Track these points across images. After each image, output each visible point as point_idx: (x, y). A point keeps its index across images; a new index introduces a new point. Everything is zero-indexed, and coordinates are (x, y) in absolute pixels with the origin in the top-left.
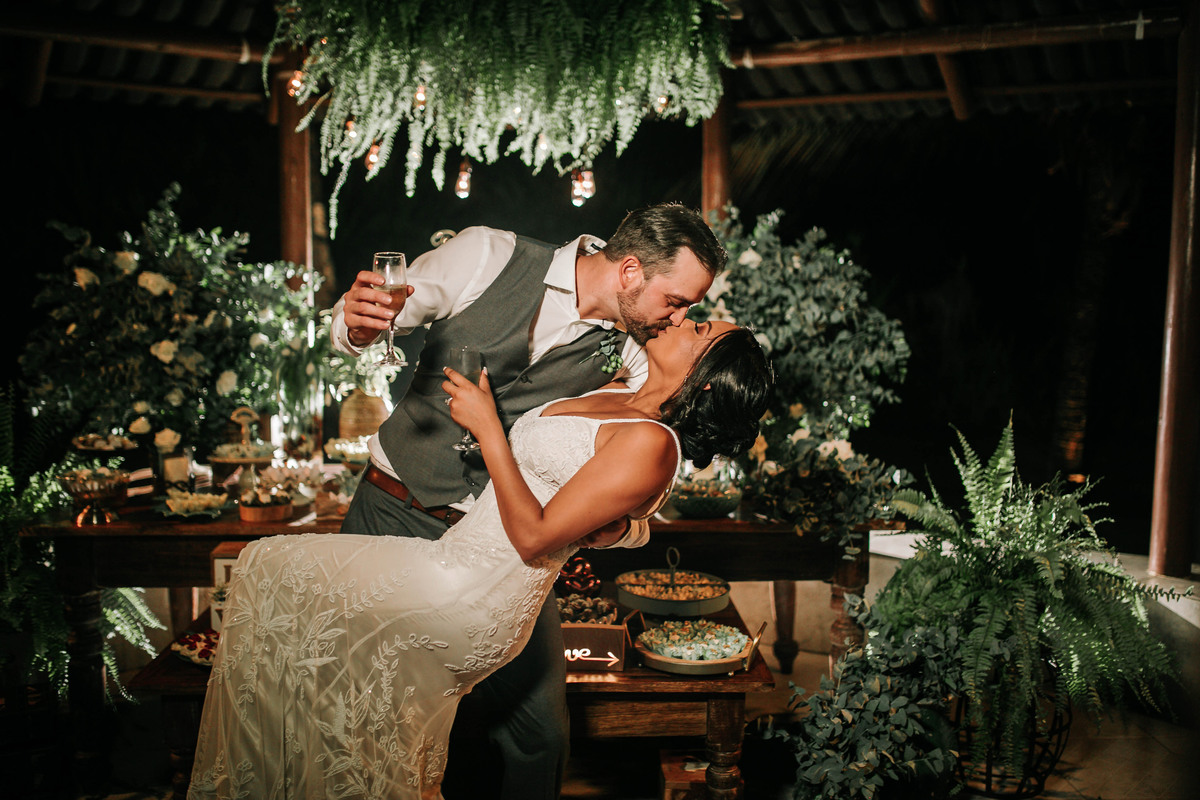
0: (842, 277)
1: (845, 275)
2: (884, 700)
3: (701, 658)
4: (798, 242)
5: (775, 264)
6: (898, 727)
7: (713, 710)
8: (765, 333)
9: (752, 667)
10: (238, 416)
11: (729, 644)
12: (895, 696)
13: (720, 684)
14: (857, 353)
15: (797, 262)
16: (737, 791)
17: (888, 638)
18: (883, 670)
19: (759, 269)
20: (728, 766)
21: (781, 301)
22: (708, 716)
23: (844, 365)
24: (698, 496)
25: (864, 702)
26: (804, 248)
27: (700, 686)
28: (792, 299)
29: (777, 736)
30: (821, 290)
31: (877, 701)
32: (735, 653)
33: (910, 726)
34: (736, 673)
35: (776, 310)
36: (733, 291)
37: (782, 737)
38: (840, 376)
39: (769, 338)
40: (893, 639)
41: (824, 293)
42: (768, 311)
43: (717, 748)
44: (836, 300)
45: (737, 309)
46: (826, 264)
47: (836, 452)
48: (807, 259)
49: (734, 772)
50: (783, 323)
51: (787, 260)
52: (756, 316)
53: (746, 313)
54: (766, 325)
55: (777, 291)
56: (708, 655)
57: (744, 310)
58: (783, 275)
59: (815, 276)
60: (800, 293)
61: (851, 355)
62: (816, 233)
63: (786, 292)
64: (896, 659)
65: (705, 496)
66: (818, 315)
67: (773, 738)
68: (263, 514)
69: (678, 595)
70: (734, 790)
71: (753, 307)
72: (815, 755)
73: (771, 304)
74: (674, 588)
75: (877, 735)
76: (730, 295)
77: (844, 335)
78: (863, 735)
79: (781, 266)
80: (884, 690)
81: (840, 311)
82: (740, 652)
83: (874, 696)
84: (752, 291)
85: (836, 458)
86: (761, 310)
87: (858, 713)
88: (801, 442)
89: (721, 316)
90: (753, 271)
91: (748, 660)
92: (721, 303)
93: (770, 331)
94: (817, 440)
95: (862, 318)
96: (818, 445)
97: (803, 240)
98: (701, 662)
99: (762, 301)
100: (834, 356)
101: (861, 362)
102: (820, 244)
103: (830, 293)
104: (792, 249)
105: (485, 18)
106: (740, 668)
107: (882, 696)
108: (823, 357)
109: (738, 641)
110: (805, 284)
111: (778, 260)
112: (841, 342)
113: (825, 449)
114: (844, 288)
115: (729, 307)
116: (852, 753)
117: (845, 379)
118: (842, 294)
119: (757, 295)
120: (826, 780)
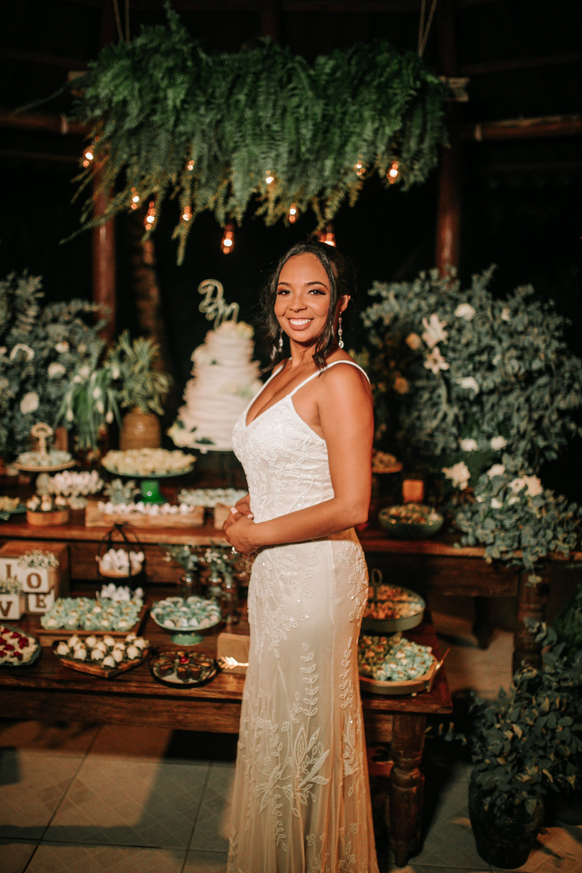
0: (544, 328)
1: (548, 327)
2: (551, 719)
3: (389, 679)
4: (509, 296)
5: (486, 317)
6: (563, 743)
7: (398, 723)
8: (474, 376)
9: (434, 687)
10: (38, 430)
11: (415, 666)
12: (563, 715)
13: (403, 704)
14: (553, 395)
15: (505, 316)
16: (417, 790)
17: (561, 657)
18: (554, 688)
19: (472, 321)
20: (409, 769)
21: (490, 349)
22: (394, 727)
23: (541, 406)
24: (404, 521)
25: (534, 718)
26: (513, 302)
27: (387, 704)
28: (498, 349)
29: (457, 738)
30: (525, 341)
31: (545, 718)
32: (420, 675)
33: (574, 744)
34: (418, 693)
35: (484, 358)
36: (449, 339)
37: (461, 741)
38: (536, 416)
39: (477, 381)
40: (565, 659)
41: (527, 344)
42: (477, 358)
43: (400, 755)
44: (537, 350)
45: (451, 355)
46: (531, 317)
47: (526, 488)
48: (515, 313)
49: (415, 774)
50: (491, 368)
51: (496, 312)
52: (467, 362)
53: (459, 359)
54: (475, 370)
55: (486, 341)
56: (395, 676)
57: (457, 355)
58: (492, 327)
59: (520, 328)
60: (505, 344)
61: (547, 398)
62: (524, 290)
63: (494, 343)
64: (565, 680)
65: (410, 522)
66: (516, 368)
67: (454, 740)
68: (44, 519)
69: (377, 612)
70: (414, 789)
71: (465, 353)
72: (487, 761)
73: (480, 352)
74: (376, 603)
75: (544, 748)
76: (446, 343)
77: (542, 381)
78: (531, 748)
79: (491, 318)
80: (553, 708)
81: (541, 360)
82: (425, 673)
83: (543, 714)
84: (464, 341)
85: (527, 493)
86: (471, 357)
87: (528, 728)
88: (497, 477)
89: (435, 361)
90: (467, 322)
91: (430, 683)
92: (436, 351)
93: (478, 375)
94: (511, 477)
95: (560, 365)
96: (510, 481)
97: (513, 295)
98: (388, 684)
99: (473, 349)
100: (533, 398)
101: (555, 404)
102: (527, 300)
103: (532, 344)
104: (500, 303)
105: (238, 101)
106: (423, 689)
107: (551, 714)
108: (522, 400)
109: (424, 663)
110: (511, 335)
111: (489, 313)
112: (539, 387)
113: (517, 485)
114: (545, 341)
115: (444, 354)
116: (519, 765)
117: (541, 418)
118: (542, 346)
119: (468, 345)
120: (495, 788)
